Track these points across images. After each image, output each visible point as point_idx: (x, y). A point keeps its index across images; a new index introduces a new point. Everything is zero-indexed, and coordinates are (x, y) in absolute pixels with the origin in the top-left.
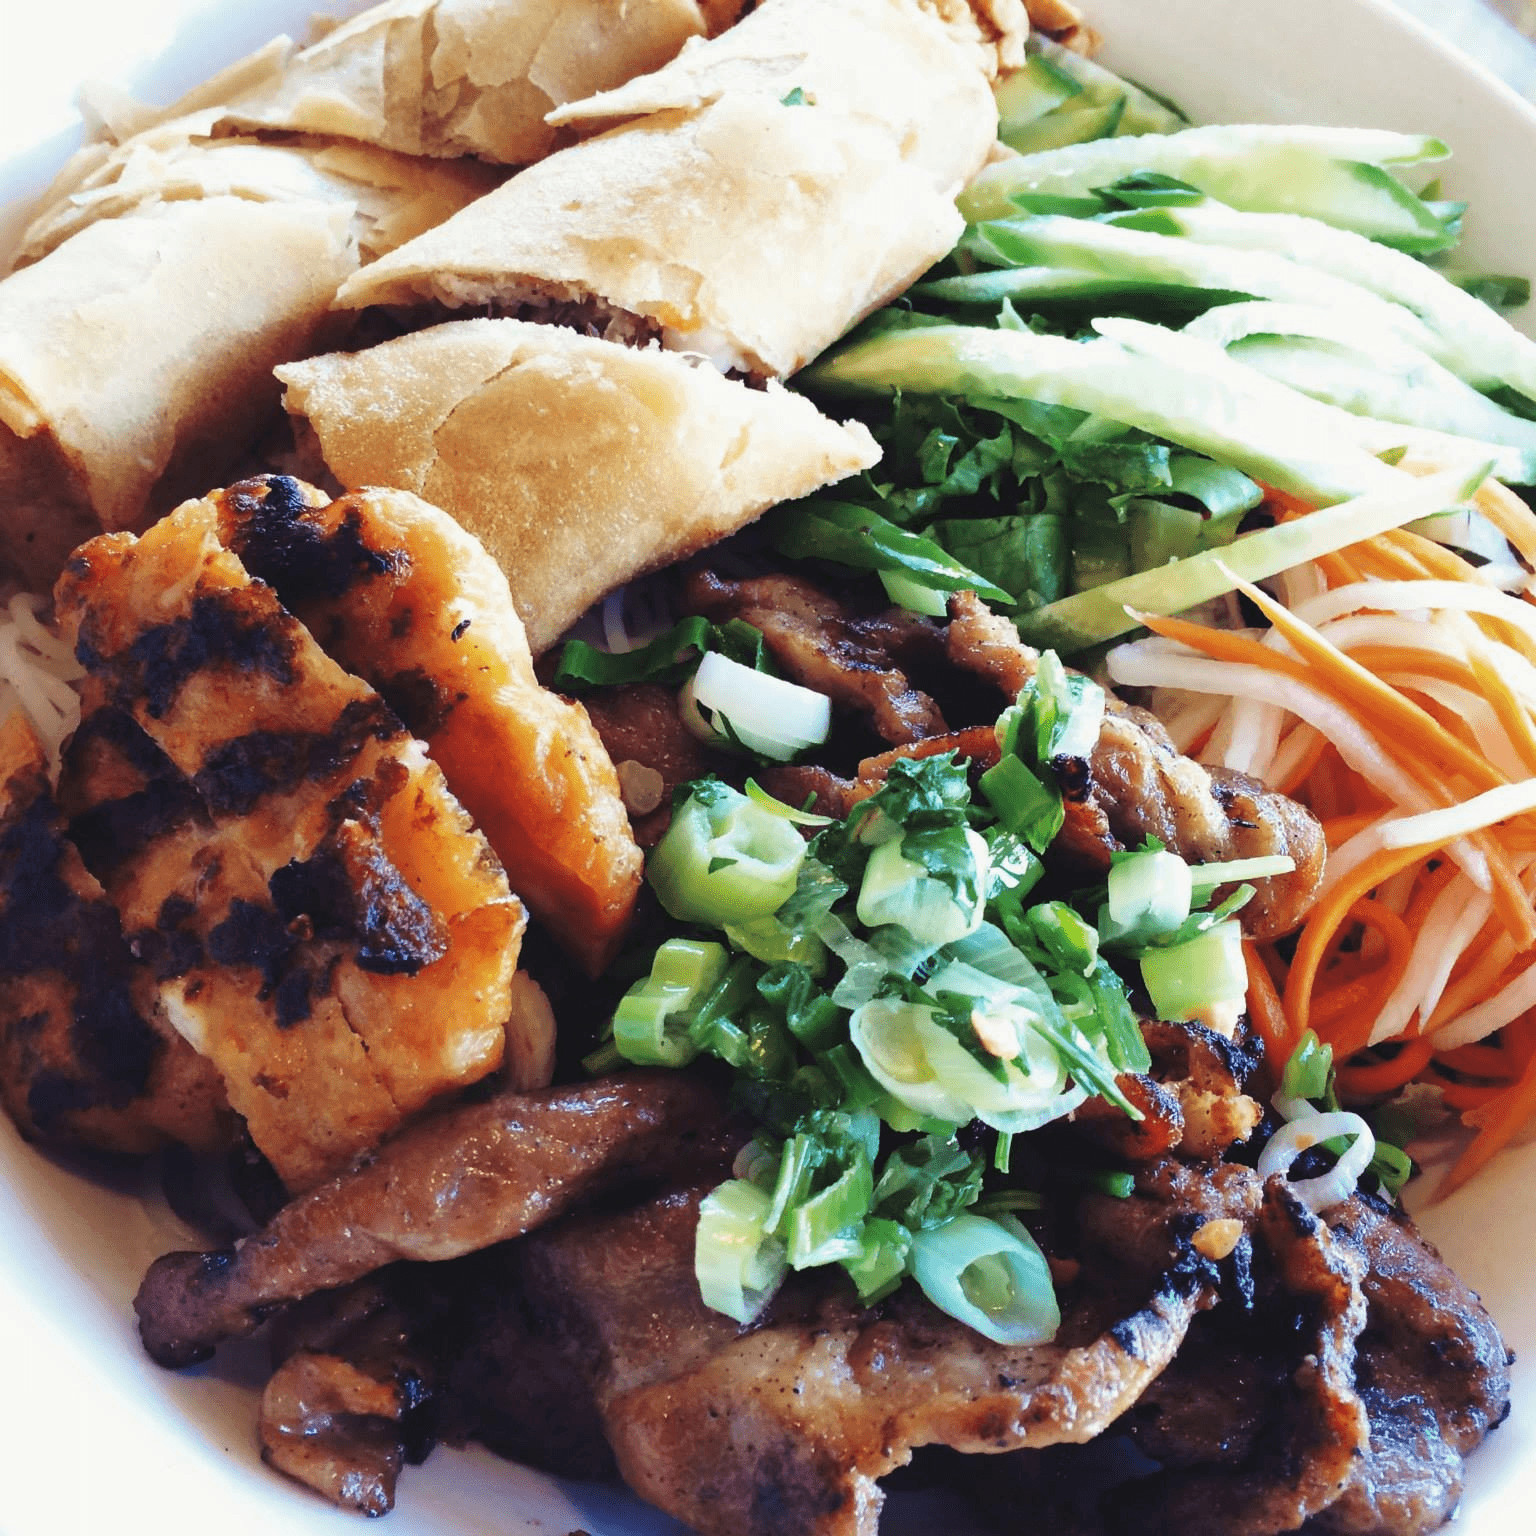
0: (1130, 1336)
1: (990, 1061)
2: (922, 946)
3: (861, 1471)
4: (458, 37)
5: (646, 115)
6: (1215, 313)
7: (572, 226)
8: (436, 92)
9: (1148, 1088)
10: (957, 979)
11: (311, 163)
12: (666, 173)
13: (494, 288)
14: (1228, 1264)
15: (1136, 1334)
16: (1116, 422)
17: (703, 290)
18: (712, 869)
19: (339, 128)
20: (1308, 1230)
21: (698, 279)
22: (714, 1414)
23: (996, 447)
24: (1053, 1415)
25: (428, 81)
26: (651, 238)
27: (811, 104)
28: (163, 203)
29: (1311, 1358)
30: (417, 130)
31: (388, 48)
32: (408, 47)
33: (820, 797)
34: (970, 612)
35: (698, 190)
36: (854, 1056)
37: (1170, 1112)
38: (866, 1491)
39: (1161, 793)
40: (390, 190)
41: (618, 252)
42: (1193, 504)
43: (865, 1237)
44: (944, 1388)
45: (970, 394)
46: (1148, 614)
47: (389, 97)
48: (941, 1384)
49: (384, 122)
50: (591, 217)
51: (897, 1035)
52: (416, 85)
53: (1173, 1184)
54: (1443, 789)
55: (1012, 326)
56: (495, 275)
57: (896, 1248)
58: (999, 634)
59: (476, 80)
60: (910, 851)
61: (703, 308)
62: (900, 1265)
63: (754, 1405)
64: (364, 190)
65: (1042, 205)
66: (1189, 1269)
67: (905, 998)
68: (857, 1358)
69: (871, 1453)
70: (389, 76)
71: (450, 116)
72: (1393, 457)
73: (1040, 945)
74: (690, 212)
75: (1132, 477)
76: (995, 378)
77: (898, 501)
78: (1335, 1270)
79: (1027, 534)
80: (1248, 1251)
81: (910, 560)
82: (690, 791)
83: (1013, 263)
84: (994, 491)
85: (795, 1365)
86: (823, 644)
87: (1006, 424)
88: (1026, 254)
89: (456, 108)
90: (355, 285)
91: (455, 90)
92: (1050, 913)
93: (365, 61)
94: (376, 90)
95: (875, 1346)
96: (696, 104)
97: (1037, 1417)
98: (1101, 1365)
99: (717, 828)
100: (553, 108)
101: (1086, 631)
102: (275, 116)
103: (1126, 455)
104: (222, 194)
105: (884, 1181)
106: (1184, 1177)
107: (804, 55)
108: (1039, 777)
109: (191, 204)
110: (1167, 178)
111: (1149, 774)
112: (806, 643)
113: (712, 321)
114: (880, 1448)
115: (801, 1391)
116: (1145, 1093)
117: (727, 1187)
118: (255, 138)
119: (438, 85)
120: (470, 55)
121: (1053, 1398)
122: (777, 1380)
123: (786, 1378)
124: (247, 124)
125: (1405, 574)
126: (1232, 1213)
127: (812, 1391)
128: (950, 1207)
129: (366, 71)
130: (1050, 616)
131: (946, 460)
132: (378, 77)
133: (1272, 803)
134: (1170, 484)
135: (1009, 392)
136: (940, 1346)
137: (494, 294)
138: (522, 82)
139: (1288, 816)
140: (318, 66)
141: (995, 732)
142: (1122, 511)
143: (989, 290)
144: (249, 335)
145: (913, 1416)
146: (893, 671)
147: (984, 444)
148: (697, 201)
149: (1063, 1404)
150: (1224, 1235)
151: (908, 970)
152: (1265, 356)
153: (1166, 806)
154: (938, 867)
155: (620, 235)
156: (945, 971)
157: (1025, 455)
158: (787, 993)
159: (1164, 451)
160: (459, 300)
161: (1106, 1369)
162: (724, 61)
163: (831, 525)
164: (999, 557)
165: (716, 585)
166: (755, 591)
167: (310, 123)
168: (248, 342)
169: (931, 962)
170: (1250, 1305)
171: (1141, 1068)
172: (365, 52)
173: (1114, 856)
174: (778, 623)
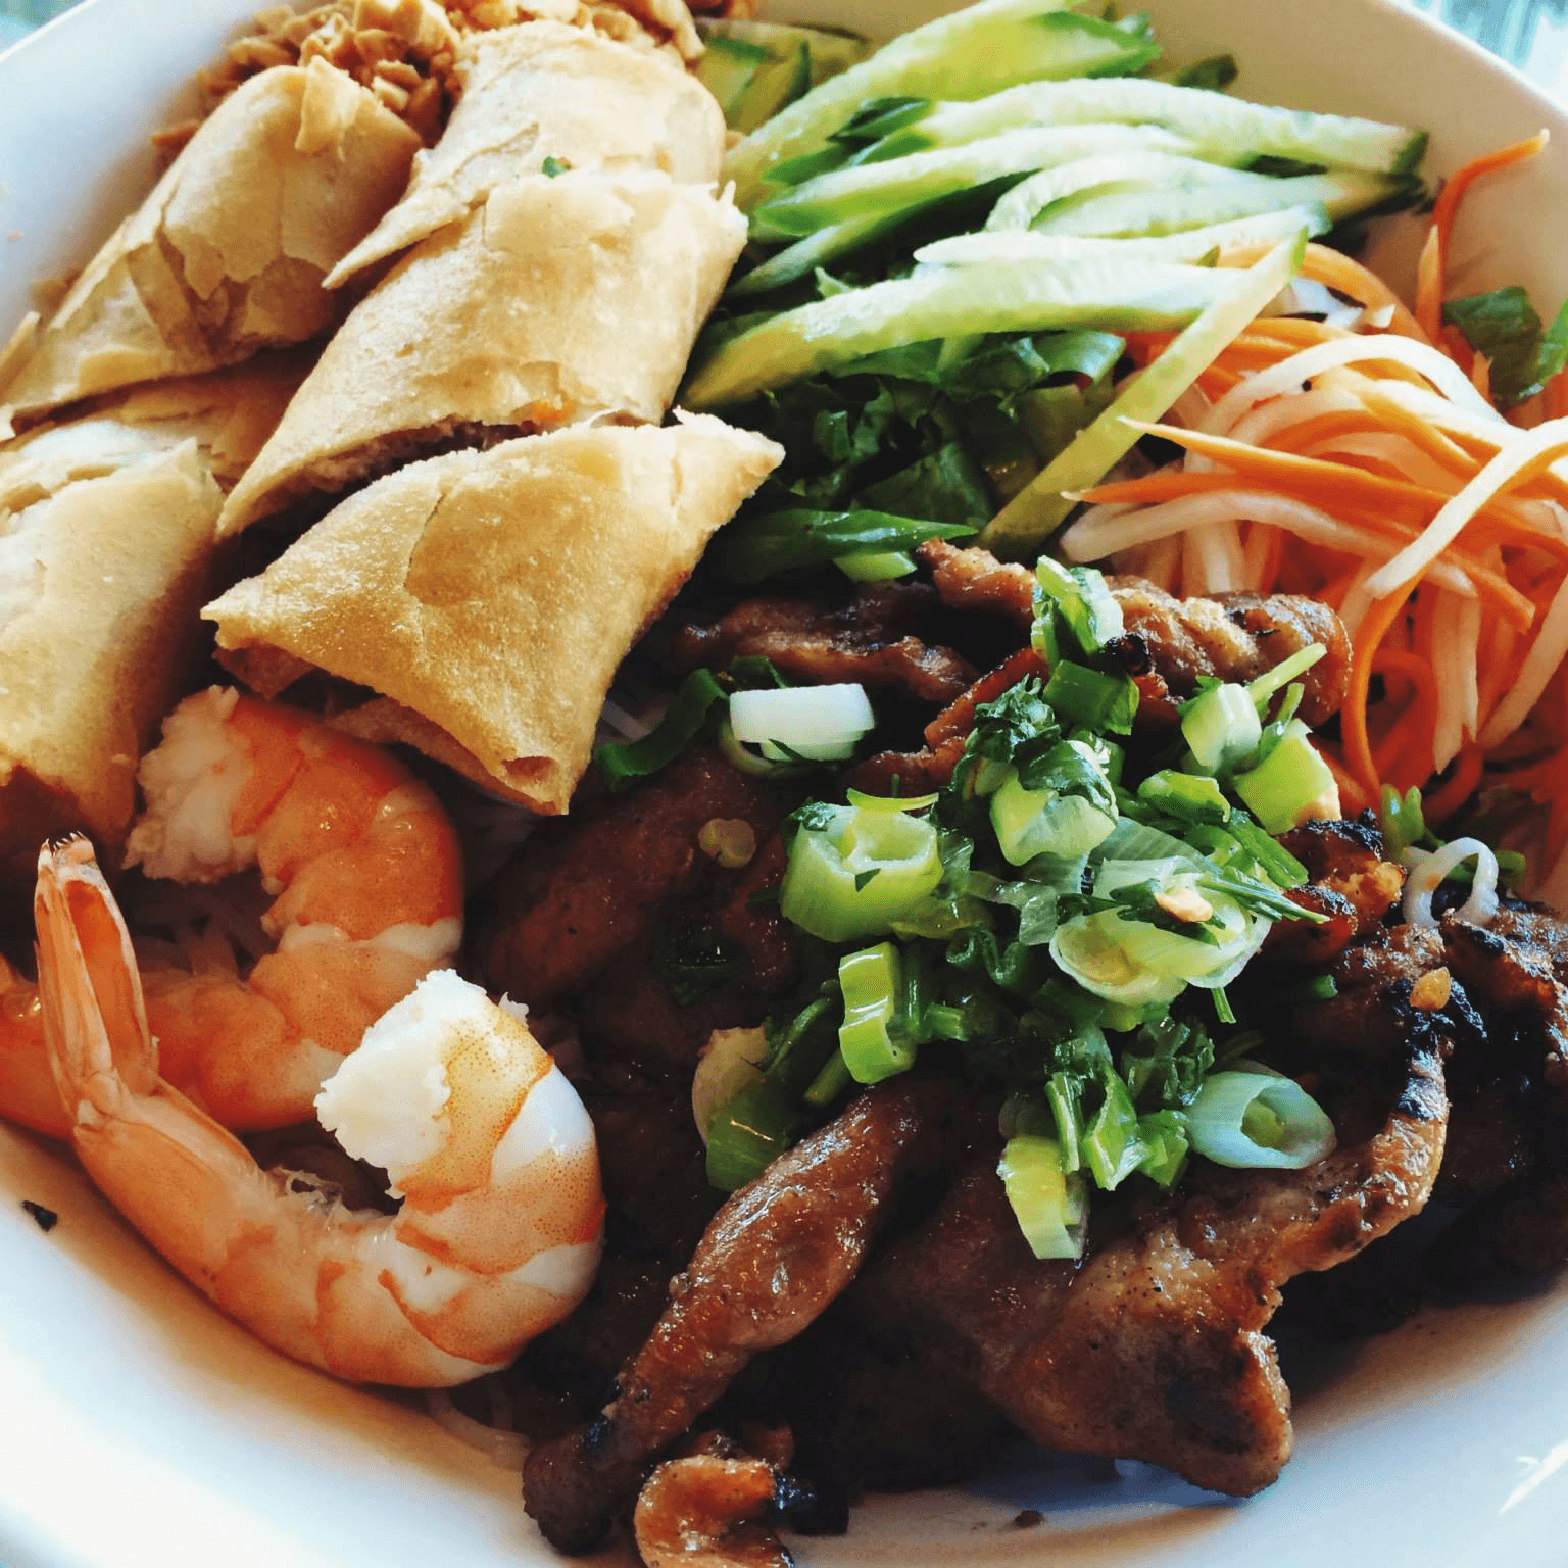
0: (1415, 1105)
1: (1191, 930)
2: (1073, 861)
3: (1247, 1329)
4: (198, 242)
5: (422, 241)
6: (1006, 201)
7: (418, 369)
8: (204, 303)
9: (1313, 893)
10: (1118, 876)
11: (122, 421)
12: (477, 284)
13: (369, 457)
14: (1451, 1008)
15: (1418, 1100)
16: (973, 336)
17: (562, 375)
18: (859, 887)
19: (132, 376)
20: (1498, 950)
21: (553, 368)
22: (1095, 1346)
23: (879, 405)
24: (1389, 1199)
25: (191, 295)
26: (495, 349)
27: (568, 167)
28: (15, 516)
29: (1552, 1056)
30: (203, 347)
31: (137, 282)
32: (159, 274)
33: (901, 776)
34: (943, 557)
35: (514, 289)
36: (1068, 981)
37: (1341, 905)
38: (1258, 1343)
39: (1189, 638)
40: (204, 414)
41: (470, 375)
42: (1074, 377)
43: (1146, 1135)
44: (1282, 1224)
45: (829, 367)
46: (1083, 491)
47: (162, 326)
48: (1275, 1224)
49: (170, 353)
50: (430, 353)
51: (1094, 947)
52: (181, 304)
53: (1365, 965)
54: (1400, 527)
55: (835, 291)
56: (368, 443)
57: (1174, 1131)
58: (979, 564)
59: (237, 277)
60: (1030, 783)
61: (570, 392)
62: (1185, 1145)
63: (1126, 1319)
64: (183, 423)
65: (799, 173)
66: (1425, 1028)
67: (1086, 913)
68: (1189, 1239)
69: (1248, 1309)
70: (152, 306)
71: (228, 320)
72: (1211, 260)
73: (1164, 815)
74: (518, 310)
75: (1014, 378)
76: (848, 342)
77: (817, 492)
78: (1535, 973)
79: (942, 469)
80: (1461, 991)
81: (864, 536)
82: (797, 823)
83: (800, 235)
84: (893, 445)
85: (1142, 1270)
86: (830, 643)
87: (879, 381)
88: (808, 222)
89: (231, 311)
90: (231, 511)
91: (222, 295)
92: (1159, 784)
93: (122, 303)
94: (146, 326)
95: (1198, 1221)
96: (465, 211)
97: (1377, 1207)
98: (1406, 1139)
99: (841, 846)
100: (324, 274)
101: (1033, 531)
102: (63, 391)
103: (998, 359)
104: (64, 484)
105: (1131, 1081)
106: (1371, 958)
107: (535, 126)
108: (1097, 669)
109: (41, 504)
110: (890, 100)
111: (1174, 627)
112: (811, 648)
113: (583, 400)
114: (1254, 1299)
115: (1160, 1286)
116: (1312, 898)
117: (1011, 1148)
118: (52, 423)
119: (204, 296)
120: (220, 256)
121: (1380, 1186)
122: (1135, 1289)
123: (1141, 1284)
124: (39, 411)
125: (1276, 357)
126: (1428, 966)
127: (1171, 1284)
128: (1196, 1077)
129: (129, 313)
130: (996, 532)
131: (846, 435)
132: (143, 313)
133: (1277, 604)
134: (1048, 369)
135: (865, 351)
136: (1248, 1195)
137: (370, 462)
138: (281, 260)
139: (1298, 609)
140: (79, 327)
141: (1035, 650)
142: (1011, 412)
143: (793, 268)
144: (158, 601)
145: (1270, 1260)
146: (907, 638)
147: (871, 407)
148: (517, 299)
149: (1393, 1186)
150: (1438, 986)
151: (1075, 887)
152: (1065, 222)
153: (1197, 648)
154: (1064, 784)
155: (465, 357)
156: (1102, 874)
157: (906, 400)
158: (978, 955)
159: (1026, 343)
160: (341, 481)
161: (1411, 1141)
162: (466, 163)
163: (777, 538)
164: (927, 500)
165: (702, 634)
166: (736, 624)
167: (104, 383)
168: (160, 608)
169: (1087, 872)
170: (1485, 1035)
171: (1299, 878)
172: (118, 296)
173: (1180, 709)
174: (778, 642)
